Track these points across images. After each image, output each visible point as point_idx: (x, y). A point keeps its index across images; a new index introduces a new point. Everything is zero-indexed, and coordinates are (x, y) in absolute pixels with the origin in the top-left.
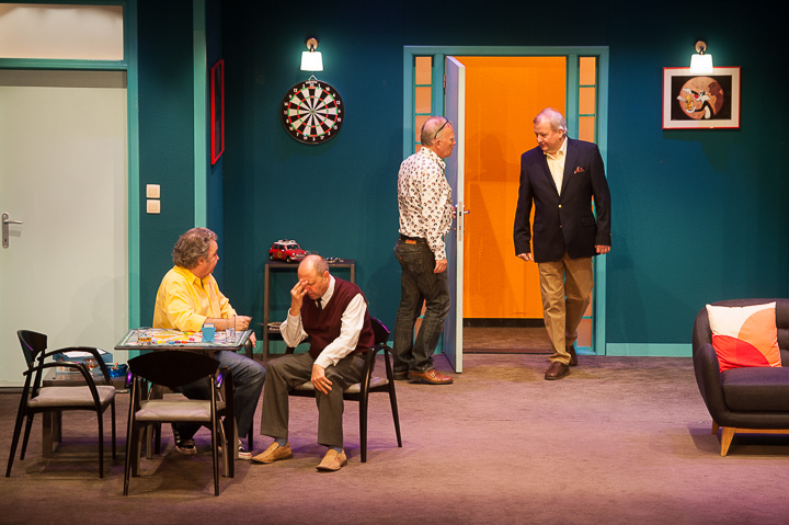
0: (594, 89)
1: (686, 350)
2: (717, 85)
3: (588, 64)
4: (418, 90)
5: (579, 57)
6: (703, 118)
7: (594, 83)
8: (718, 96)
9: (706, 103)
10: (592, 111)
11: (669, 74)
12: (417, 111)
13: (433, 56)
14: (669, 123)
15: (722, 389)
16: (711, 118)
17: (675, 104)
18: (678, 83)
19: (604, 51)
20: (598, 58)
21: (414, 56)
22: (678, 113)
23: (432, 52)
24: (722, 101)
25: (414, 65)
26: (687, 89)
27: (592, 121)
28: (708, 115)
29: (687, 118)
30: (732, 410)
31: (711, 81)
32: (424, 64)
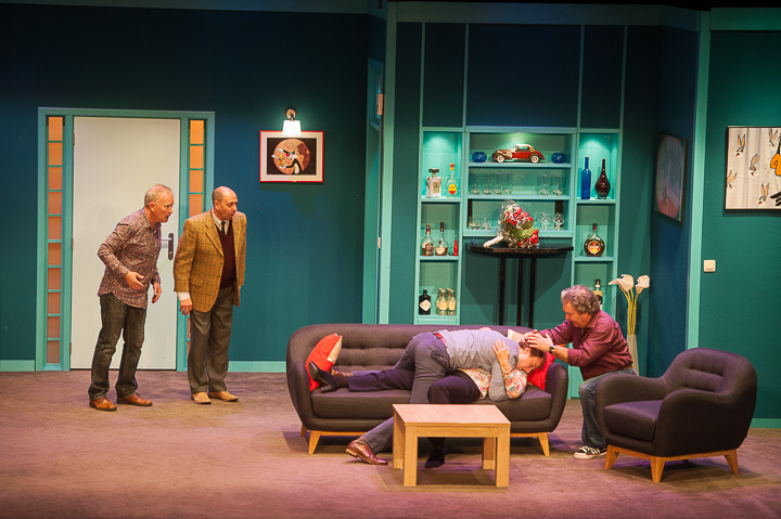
0: (202, 148)
1: (280, 367)
2: (305, 147)
3: (198, 126)
4: (51, 146)
5: (190, 120)
6: (293, 173)
7: (202, 142)
8: (305, 155)
9: (296, 161)
10: (201, 166)
11: (265, 136)
12: (51, 163)
13: (64, 117)
14: (265, 177)
15: (311, 399)
16: (301, 173)
17: (270, 161)
18: (273, 143)
19: (211, 115)
20: (205, 121)
21: (48, 116)
22: (272, 169)
23: (63, 113)
24: (308, 159)
25: (47, 124)
26: (280, 149)
27: (201, 174)
28: (297, 171)
29: (280, 173)
30: (318, 417)
31: (300, 142)
32: (56, 122)
